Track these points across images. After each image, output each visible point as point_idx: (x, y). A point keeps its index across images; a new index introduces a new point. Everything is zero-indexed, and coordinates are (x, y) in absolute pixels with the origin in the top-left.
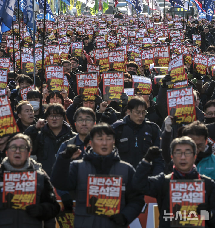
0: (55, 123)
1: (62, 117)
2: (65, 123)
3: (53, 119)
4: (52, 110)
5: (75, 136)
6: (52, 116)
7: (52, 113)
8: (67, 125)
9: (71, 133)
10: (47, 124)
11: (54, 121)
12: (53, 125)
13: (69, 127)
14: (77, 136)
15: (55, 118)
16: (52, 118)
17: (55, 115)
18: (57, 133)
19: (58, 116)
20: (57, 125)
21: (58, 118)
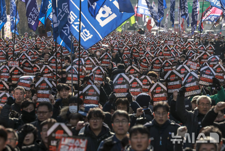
0: (95, 125)
1: (101, 120)
2: (104, 125)
3: (94, 122)
4: (93, 114)
5: (113, 136)
6: (93, 119)
7: (93, 116)
8: (106, 126)
9: (109, 133)
10: (89, 126)
11: (95, 123)
12: (94, 127)
13: (107, 128)
14: (114, 135)
15: (95, 121)
16: (92, 121)
17: (95, 118)
18: (97, 133)
19: (98, 119)
20: (97, 127)
21: (98, 121)
